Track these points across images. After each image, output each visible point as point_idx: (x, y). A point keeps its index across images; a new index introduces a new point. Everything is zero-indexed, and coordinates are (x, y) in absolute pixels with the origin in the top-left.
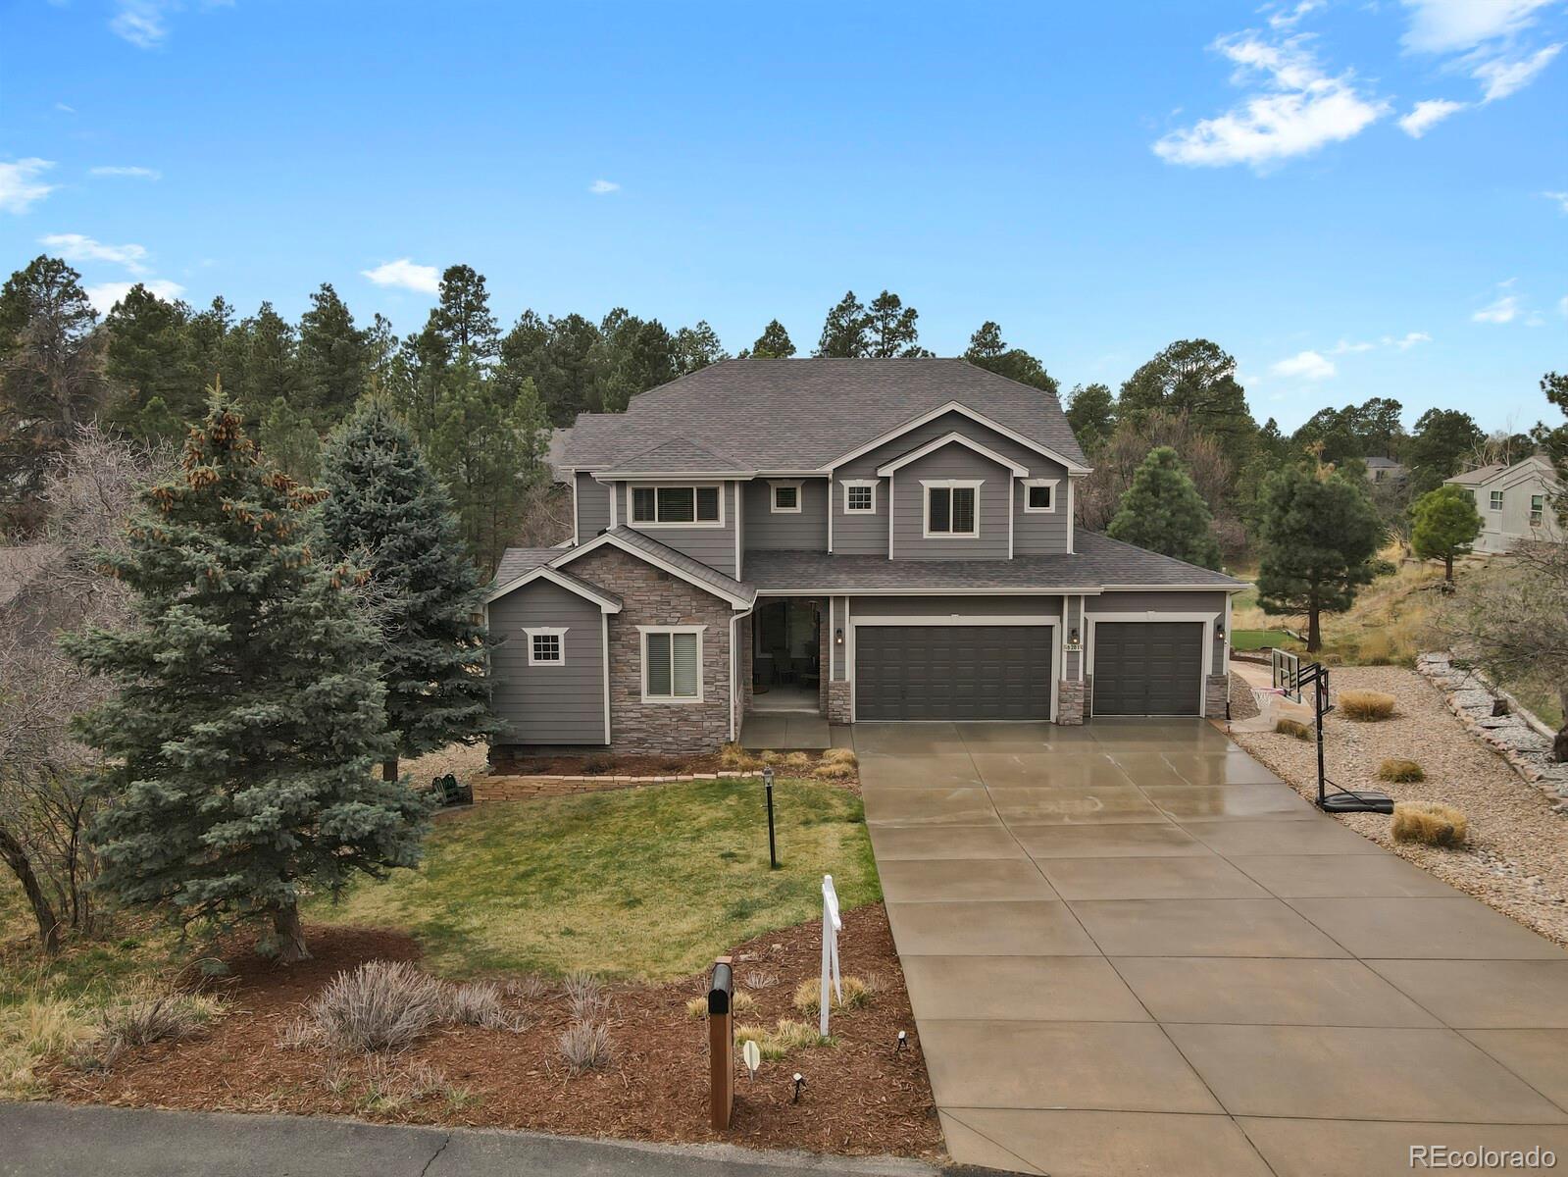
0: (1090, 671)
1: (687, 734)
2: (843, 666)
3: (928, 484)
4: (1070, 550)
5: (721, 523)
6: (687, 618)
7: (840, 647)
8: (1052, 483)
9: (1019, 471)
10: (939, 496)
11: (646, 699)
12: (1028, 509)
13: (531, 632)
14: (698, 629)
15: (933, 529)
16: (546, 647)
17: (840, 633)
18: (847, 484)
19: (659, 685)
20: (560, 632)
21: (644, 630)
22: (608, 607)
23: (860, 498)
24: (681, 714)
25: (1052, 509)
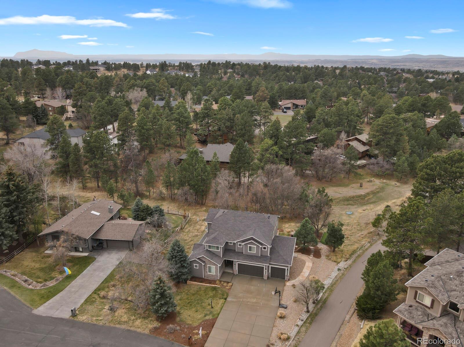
0: (270, 272)
1: (213, 278)
2: (236, 268)
3: (249, 246)
4: (269, 255)
5: (219, 251)
6: (213, 265)
7: (235, 266)
8: (266, 247)
9: (261, 246)
10: (250, 247)
11: (208, 273)
12: (263, 249)
13: (194, 264)
14: (215, 266)
15: (249, 251)
16: (196, 266)
17: (235, 264)
18: (238, 243)
19: (210, 271)
20: (198, 265)
21: (208, 266)
22: (203, 264)
23: (240, 245)
24: (212, 275)
25: (266, 250)
